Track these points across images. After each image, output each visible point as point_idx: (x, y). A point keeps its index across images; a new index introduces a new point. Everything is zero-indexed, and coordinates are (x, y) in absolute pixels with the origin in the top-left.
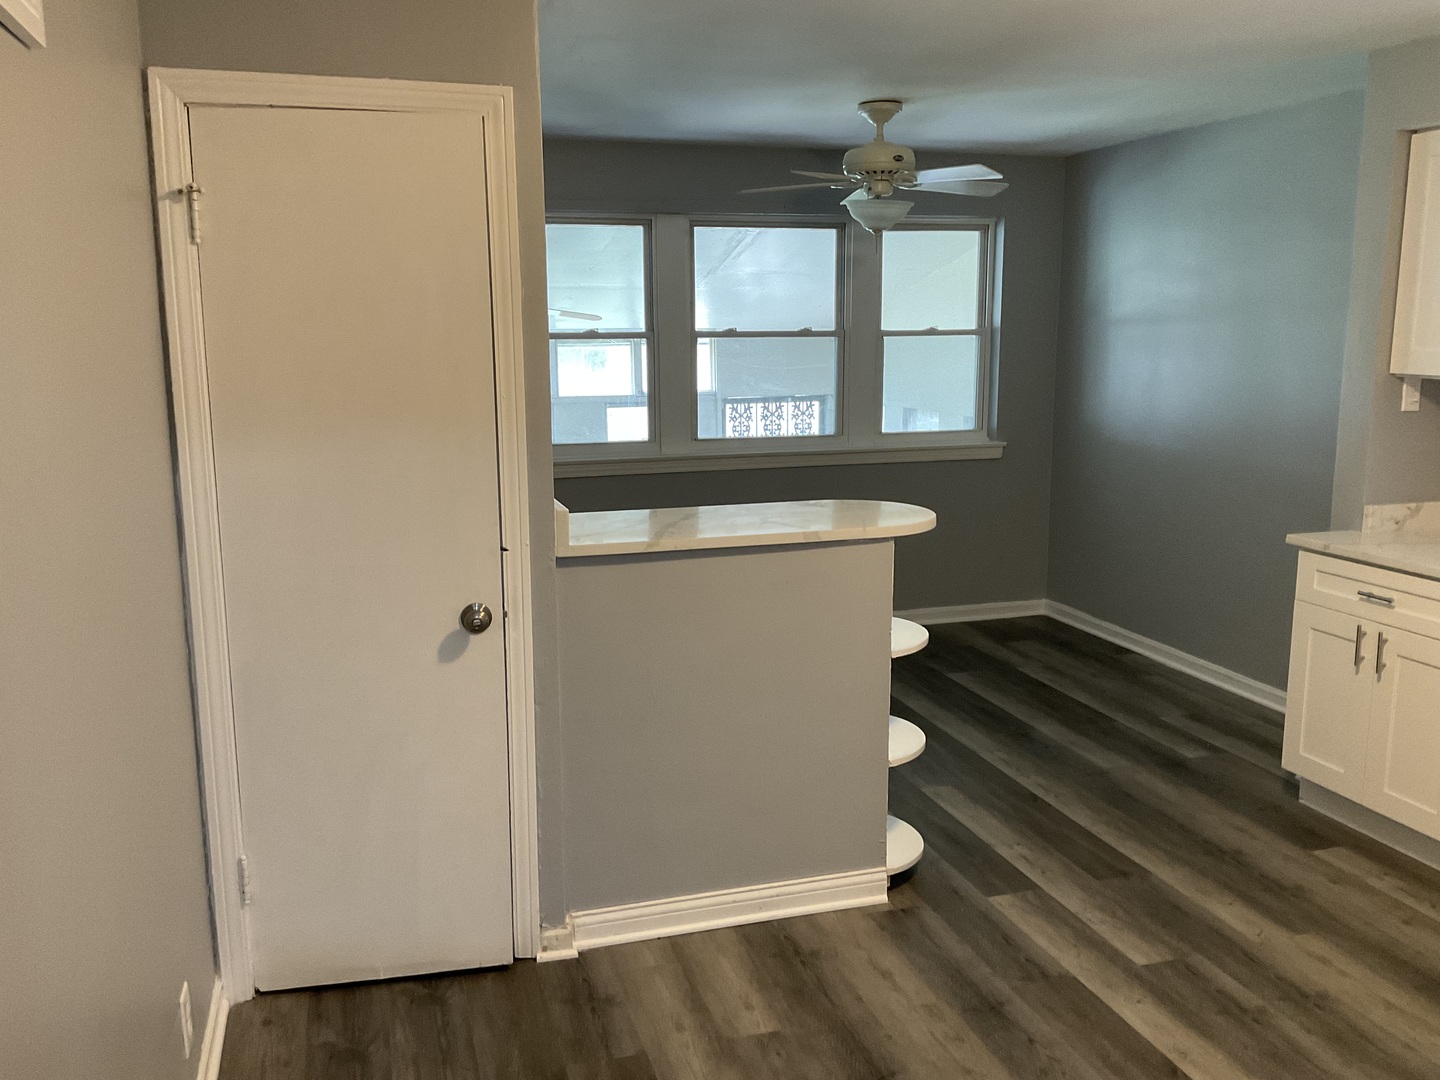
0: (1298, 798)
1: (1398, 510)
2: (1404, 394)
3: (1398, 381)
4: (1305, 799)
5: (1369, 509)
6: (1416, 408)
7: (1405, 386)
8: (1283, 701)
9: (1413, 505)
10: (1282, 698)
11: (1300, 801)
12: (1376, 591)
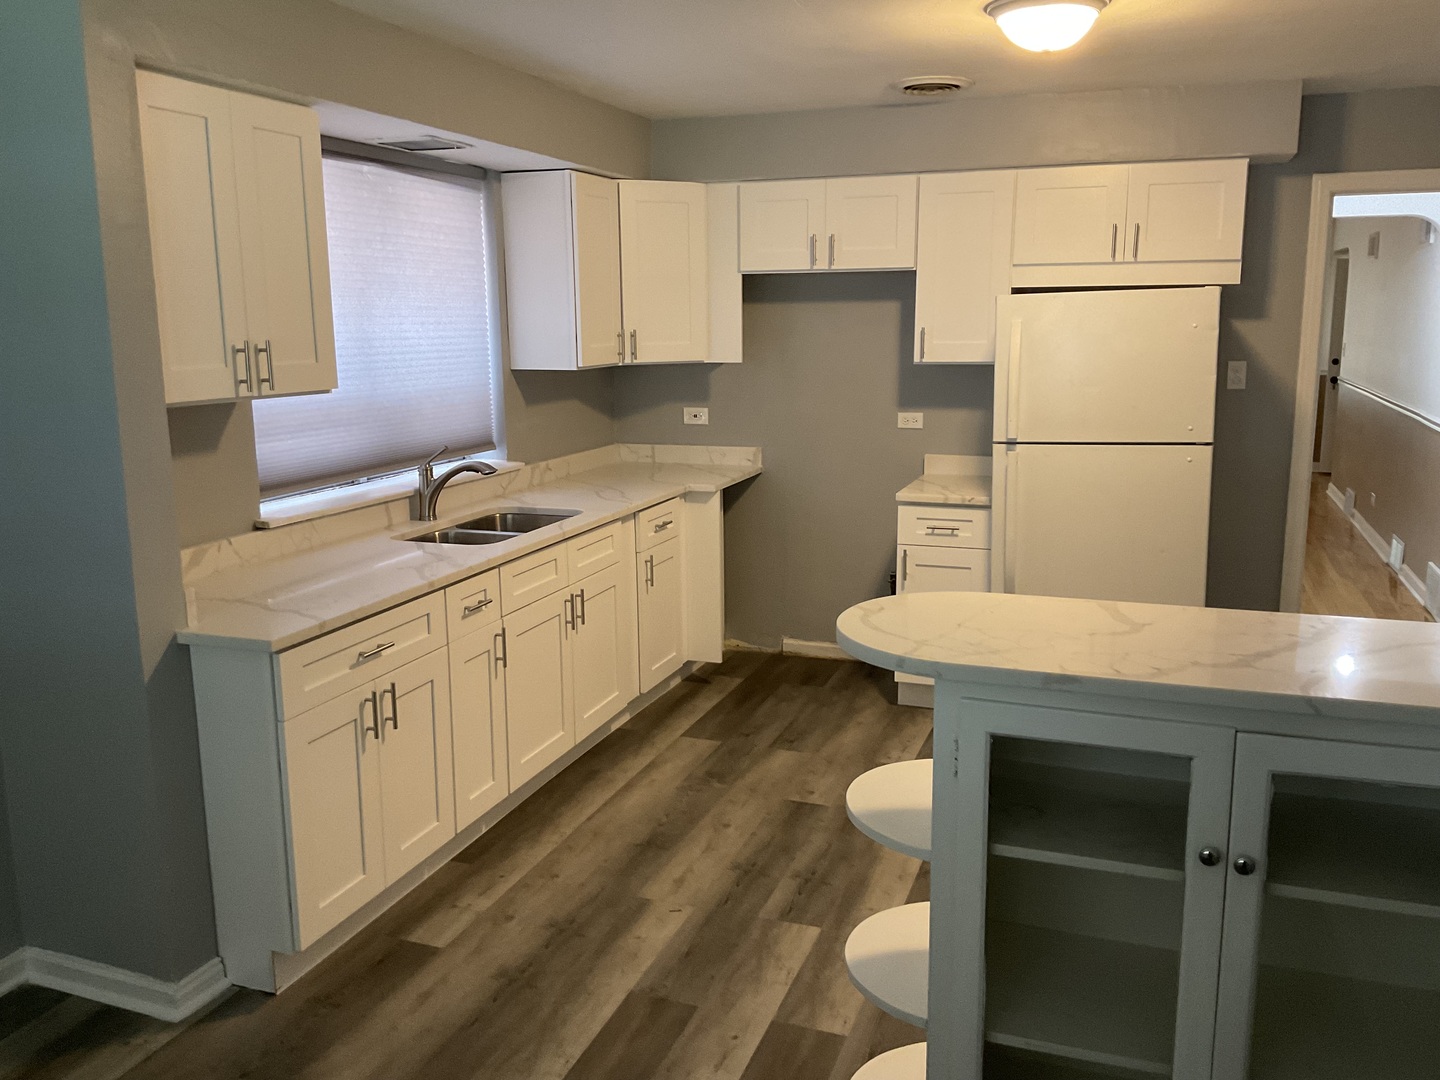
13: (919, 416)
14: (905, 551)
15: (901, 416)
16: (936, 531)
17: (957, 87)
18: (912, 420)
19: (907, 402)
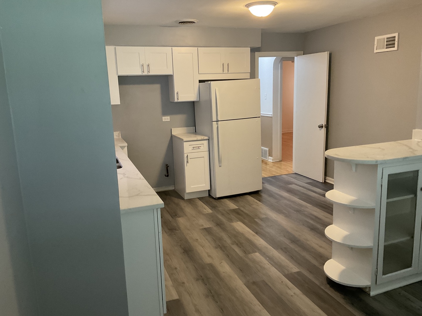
13: (169, 117)
14: (187, 155)
15: (163, 118)
16: (194, 148)
17: (194, 22)
18: (166, 119)
19: (165, 114)
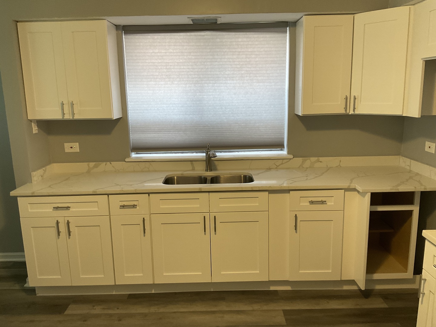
0: (36, 294)
1: (40, 172)
2: (33, 126)
3: (30, 122)
4: (39, 294)
5: (34, 174)
6: (37, 132)
7: (33, 123)
8: (24, 256)
9: (44, 168)
10: (23, 255)
11: (37, 295)
12: (60, 205)
